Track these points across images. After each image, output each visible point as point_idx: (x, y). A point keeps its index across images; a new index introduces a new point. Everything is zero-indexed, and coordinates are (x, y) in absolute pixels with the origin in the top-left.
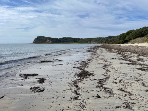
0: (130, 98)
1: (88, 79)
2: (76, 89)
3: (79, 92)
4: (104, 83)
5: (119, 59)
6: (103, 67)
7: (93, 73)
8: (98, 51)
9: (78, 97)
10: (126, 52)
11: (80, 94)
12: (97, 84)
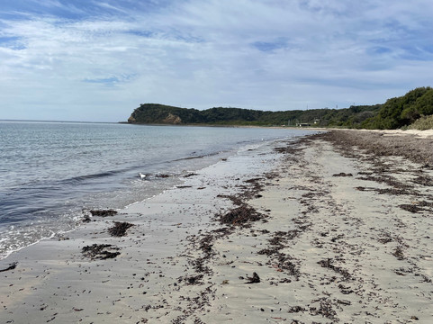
0: (341, 287)
1: (247, 231)
2: (202, 256)
3: (208, 265)
4: (287, 243)
5: (360, 176)
6: (304, 198)
7: (266, 213)
8: (309, 152)
9: (201, 276)
10: (391, 155)
11: (207, 271)
12: (265, 246)
